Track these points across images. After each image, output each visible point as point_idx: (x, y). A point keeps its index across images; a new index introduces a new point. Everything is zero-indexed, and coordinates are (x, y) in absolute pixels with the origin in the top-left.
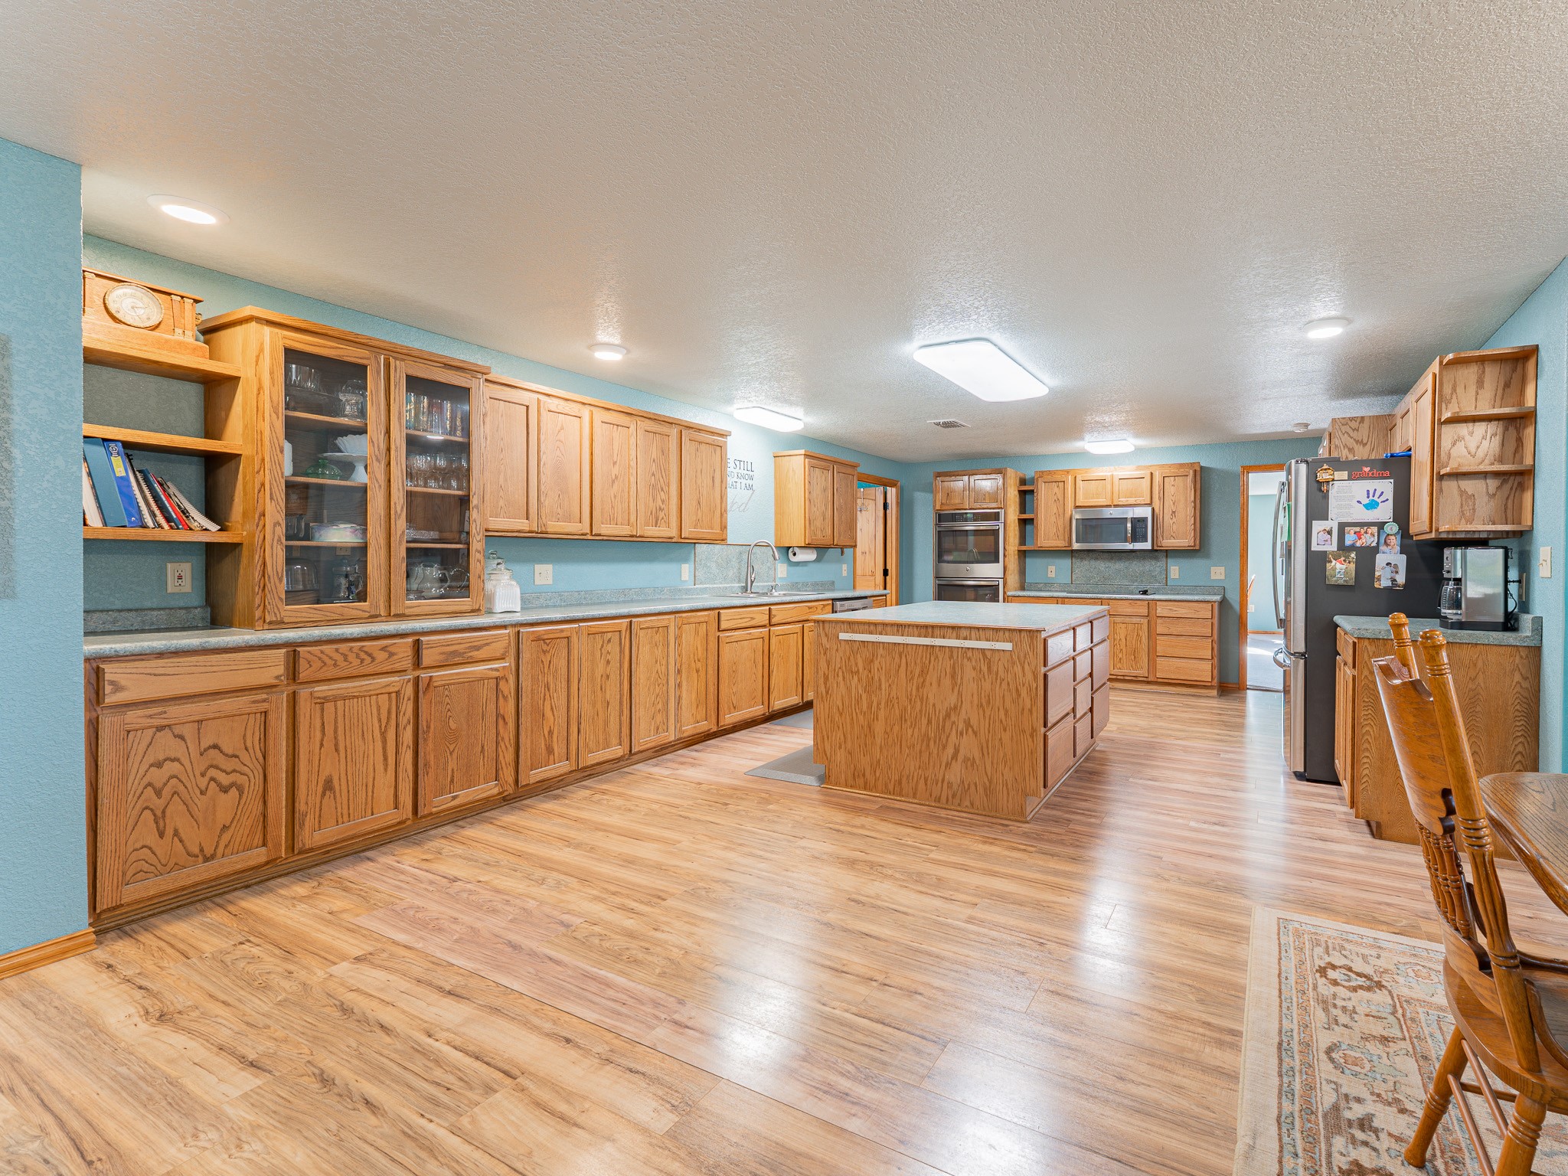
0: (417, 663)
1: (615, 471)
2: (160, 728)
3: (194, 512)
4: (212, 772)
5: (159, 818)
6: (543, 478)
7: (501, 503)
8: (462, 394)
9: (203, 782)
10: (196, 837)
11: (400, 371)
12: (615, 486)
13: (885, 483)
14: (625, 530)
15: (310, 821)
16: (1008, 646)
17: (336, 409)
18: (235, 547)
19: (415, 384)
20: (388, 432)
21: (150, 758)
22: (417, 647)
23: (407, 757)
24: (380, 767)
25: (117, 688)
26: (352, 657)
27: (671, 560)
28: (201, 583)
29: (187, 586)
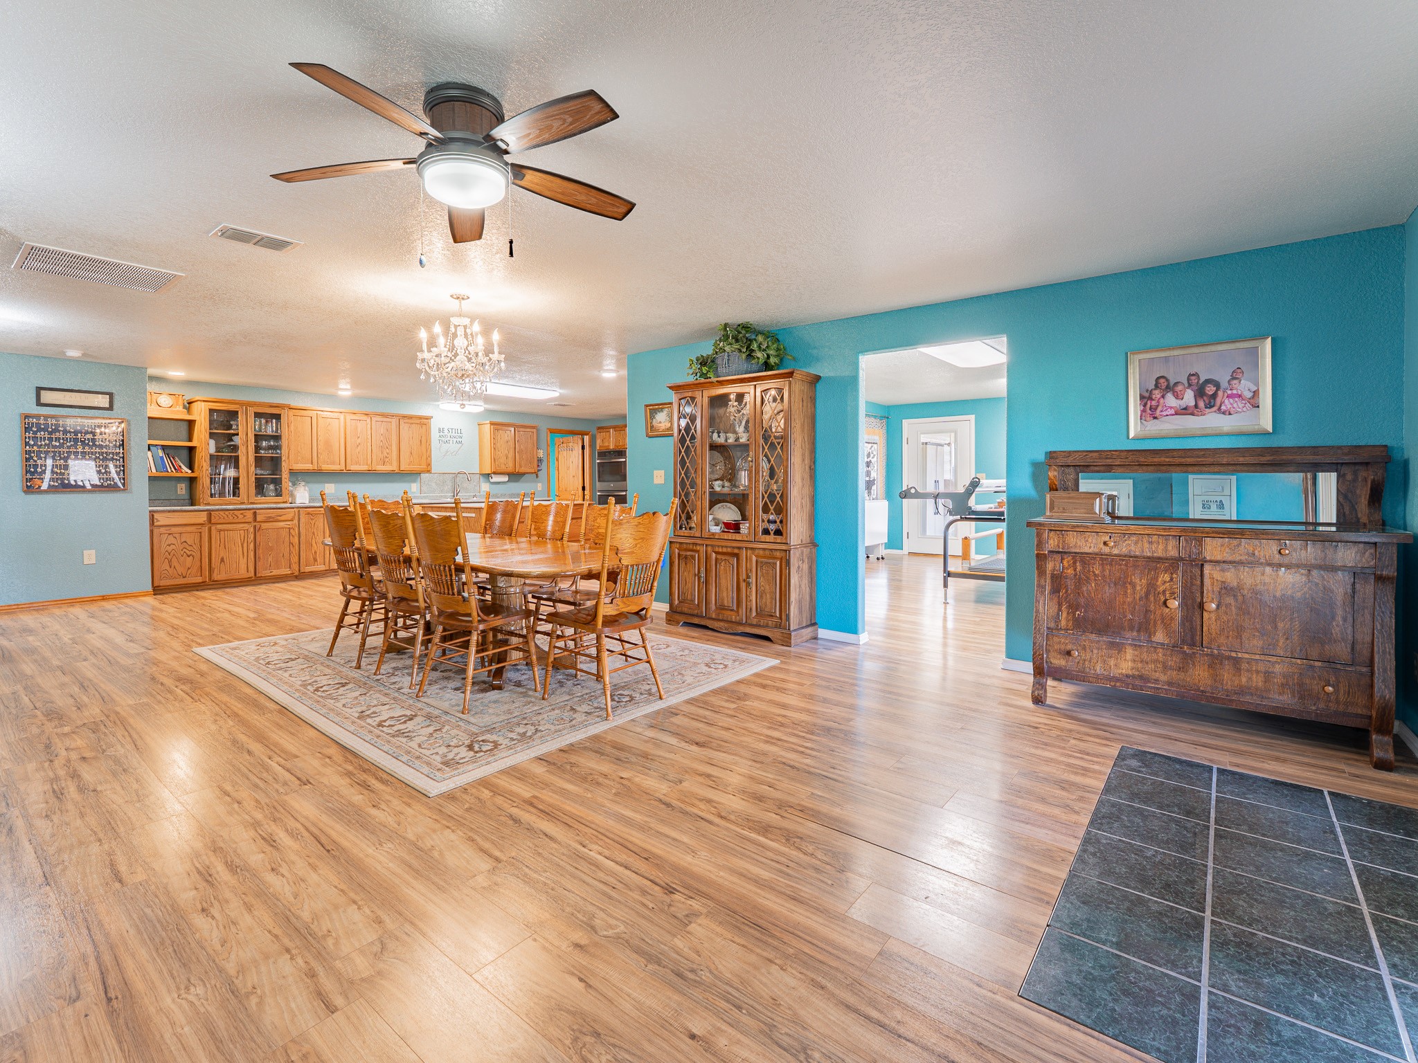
0: (255, 520)
1: (359, 441)
2: (170, 534)
3: (183, 466)
4: (185, 550)
5: (170, 562)
6: (319, 447)
7: (299, 458)
8: (278, 417)
9: (182, 553)
10: (180, 570)
11: (251, 411)
12: (359, 448)
13: (583, 434)
14: (364, 468)
15: (216, 571)
16: (473, 515)
17: (230, 427)
18: (196, 478)
19: (258, 415)
20: (247, 434)
21: (167, 543)
22: (255, 514)
23: (252, 554)
24: (241, 556)
25: (158, 521)
26: (230, 516)
27: (405, 482)
28: (188, 491)
29: (184, 492)
